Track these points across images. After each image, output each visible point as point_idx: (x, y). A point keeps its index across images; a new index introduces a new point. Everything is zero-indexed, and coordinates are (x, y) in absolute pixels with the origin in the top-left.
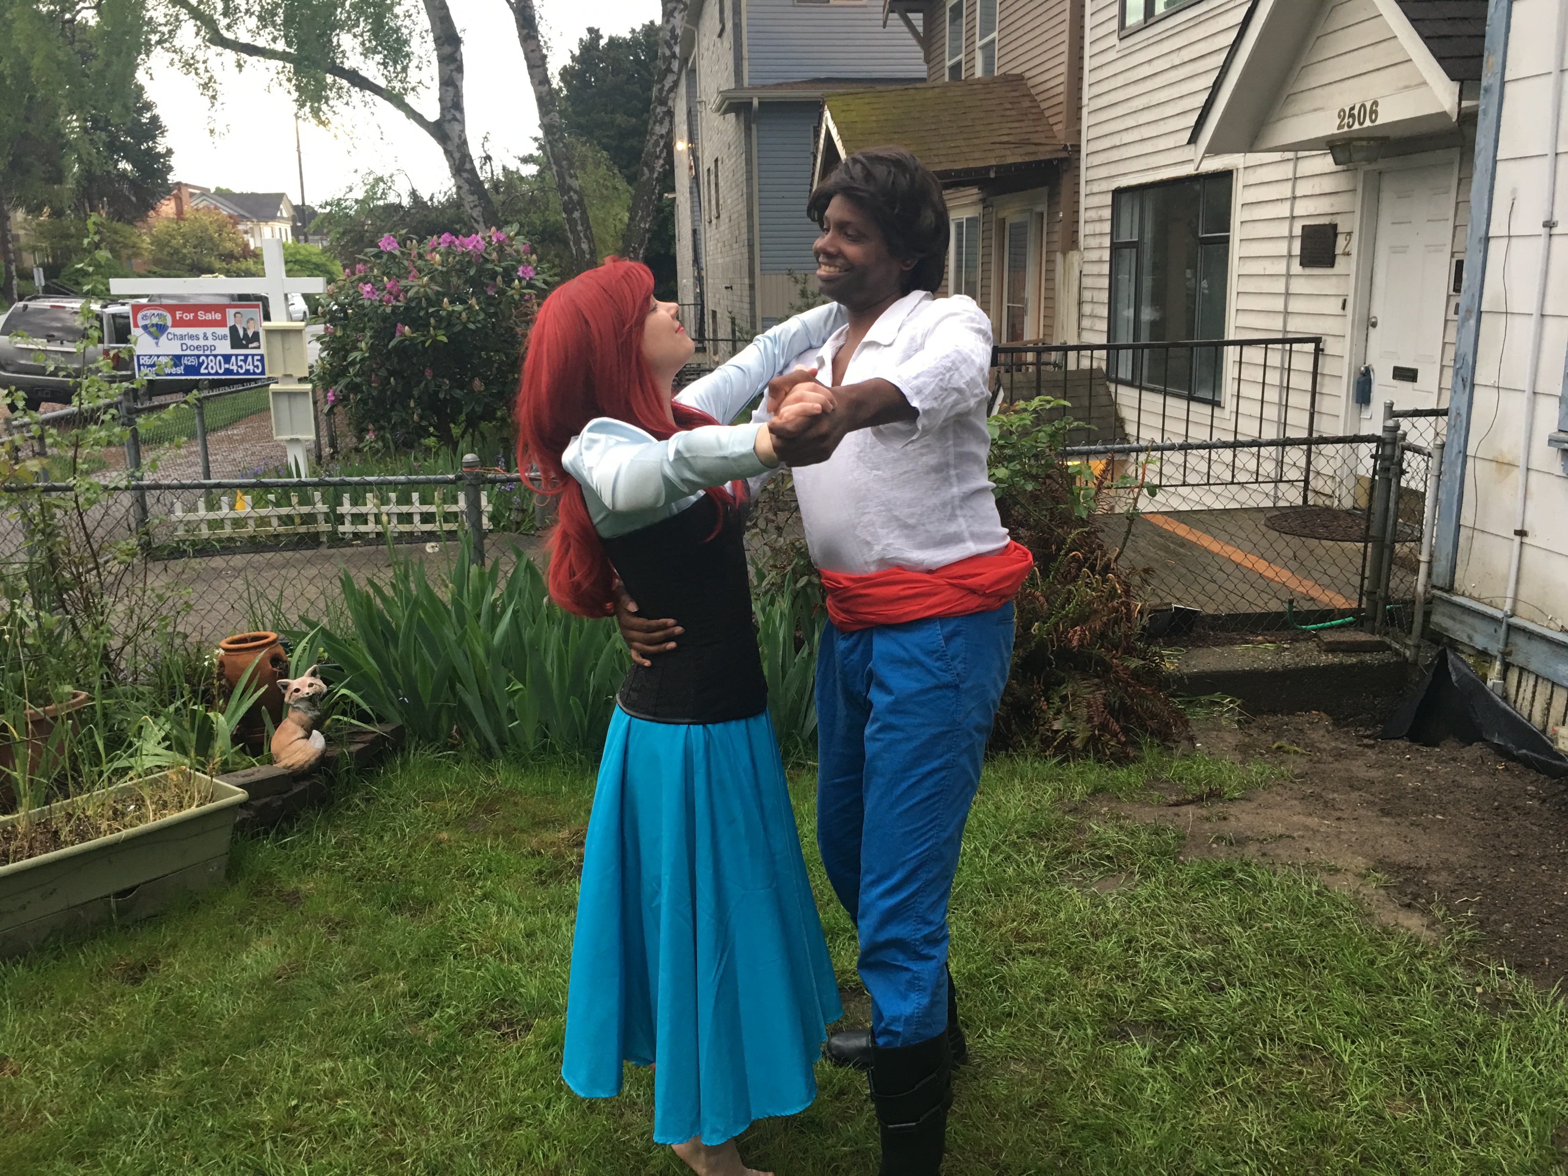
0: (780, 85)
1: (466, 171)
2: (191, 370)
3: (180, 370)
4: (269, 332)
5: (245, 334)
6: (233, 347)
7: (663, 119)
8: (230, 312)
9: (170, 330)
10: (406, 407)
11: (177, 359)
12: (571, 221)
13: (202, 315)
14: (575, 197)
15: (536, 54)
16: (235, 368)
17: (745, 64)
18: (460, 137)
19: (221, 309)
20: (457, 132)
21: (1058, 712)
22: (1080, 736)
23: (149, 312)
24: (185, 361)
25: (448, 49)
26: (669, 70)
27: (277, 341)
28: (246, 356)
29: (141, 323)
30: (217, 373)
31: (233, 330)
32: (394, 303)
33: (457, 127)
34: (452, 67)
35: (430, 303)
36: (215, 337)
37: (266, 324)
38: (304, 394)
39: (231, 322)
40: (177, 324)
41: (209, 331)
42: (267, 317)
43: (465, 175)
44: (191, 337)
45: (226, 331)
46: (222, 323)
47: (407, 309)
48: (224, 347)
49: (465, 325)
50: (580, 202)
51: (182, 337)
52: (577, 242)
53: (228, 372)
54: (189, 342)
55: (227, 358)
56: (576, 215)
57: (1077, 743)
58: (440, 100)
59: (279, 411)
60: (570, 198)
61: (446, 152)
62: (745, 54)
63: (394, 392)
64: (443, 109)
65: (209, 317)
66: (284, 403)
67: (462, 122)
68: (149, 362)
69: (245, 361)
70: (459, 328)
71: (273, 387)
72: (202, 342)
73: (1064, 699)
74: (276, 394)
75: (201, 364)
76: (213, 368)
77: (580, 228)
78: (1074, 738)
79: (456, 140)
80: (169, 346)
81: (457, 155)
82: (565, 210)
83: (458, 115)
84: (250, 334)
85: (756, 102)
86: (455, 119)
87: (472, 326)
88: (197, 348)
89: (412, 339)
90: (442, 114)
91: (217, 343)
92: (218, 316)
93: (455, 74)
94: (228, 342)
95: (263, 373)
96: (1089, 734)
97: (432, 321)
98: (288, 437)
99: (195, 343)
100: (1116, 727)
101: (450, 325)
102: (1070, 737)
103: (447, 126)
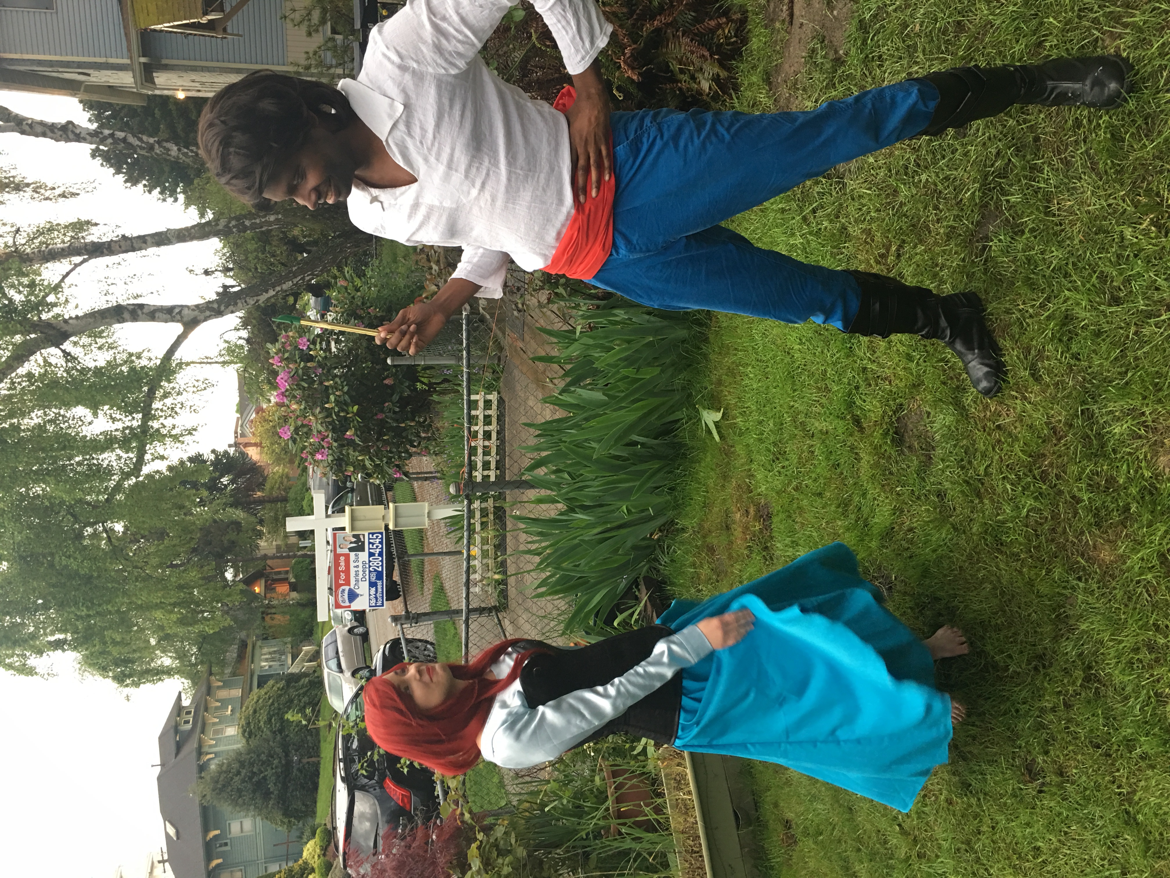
0: (126, 34)
1: (219, 307)
2: (379, 576)
3: (379, 583)
4: (353, 529)
5: (354, 542)
6: (363, 550)
7: (164, 148)
8: (339, 551)
9: (352, 587)
10: (404, 429)
11: (372, 584)
12: (253, 227)
13: (342, 568)
14: (233, 223)
15: (123, 243)
16: (378, 550)
17: (112, 60)
18: (193, 310)
19: (337, 557)
20: (190, 312)
21: (693, 78)
22: (716, 70)
23: (340, 599)
24: (373, 579)
25: (126, 315)
26: (124, 140)
27: (358, 524)
28: (370, 543)
29: (347, 604)
30: (382, 561)
31: (351, 550)
32: (329, 439)
33: (186, 312)
34: (139, 312)
35: (329, 415)
36: (357, 560)
37: (348, 530)
38: (396, 509)
39: (346, 551)
40: (348, 582)
41: (352, 564)
42: (343, 529)
43: (222, 308)
44: (357, 575)
45: (352, 555)
46: (347, 557)
47: (334, 430)
48: (364, 556)
49: (344, 393)
50: (237, 218)
51: (357, 581)
52: (270, 223)
53: (381, 554)
54: (361, 576)
55: (371, 555)
56: (247, 223)
57: (723, 74)
58: (166, 322)
59: (408, 525)
60: (234, 227)
61: (206, 319)
62: (102, 60)
63: (394, 437)
64: (173, 320)
65: (343, 564)
66: (401, 520)
67: (182, 306)
68: (374, 601)
69: (373, 544)
70: (347, 397)
71: (391, 527)
72: (360, 569)
73: (682, 71)
74: (396, 525)
75: (375, 571)
76: (379, 564)
77: (258, 221)
78: (718, 75)
79: (196, 313)
80: (363, 588)
81: (208, 313)
82: (245, 232)
83: (177, 310)
84: (354, 540)
85: (143, 60)
86: (180, 313)
87: (346, 389)
88: (364, 572)
89: (356, 430)
90: (178, 321)
91: (361, 560)
92: (342, 558)
93: (145, 311)
94: (360, 554)
95: (381, 533)
96: (716, 64)
97: (342, 414)
98: (427, 519)
99: (361, 573)
100: (713, 23)
101: (346, 404)
102: (716, 79)
103: (185, 319)
